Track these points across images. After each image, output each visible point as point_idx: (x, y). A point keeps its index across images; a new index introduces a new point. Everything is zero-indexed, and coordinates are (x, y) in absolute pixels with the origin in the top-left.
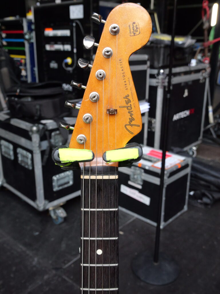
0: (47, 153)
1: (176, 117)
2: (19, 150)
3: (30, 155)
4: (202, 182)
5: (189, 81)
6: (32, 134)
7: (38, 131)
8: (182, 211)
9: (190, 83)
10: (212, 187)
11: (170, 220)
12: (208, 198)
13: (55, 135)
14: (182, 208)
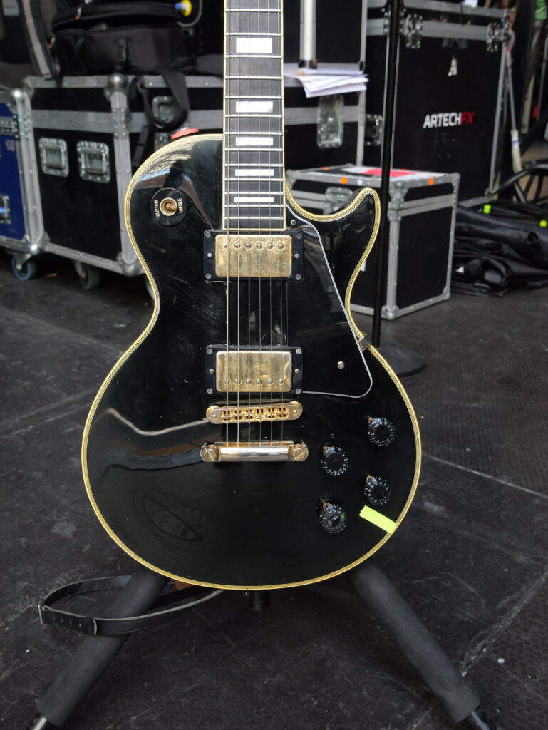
0: (143, 139)
1: (430, 122)
2: (83, 146)
3: (105, 150)
4: (484, 242)
5: (461, 40)
6: (111, 94)
7: (124, 85)
8: (439, 298)
9: (463, 46)
10: (506, 249)
11: (411, 308)
12: (498, 271)
13: (161, 104)
14: (440, 292)
